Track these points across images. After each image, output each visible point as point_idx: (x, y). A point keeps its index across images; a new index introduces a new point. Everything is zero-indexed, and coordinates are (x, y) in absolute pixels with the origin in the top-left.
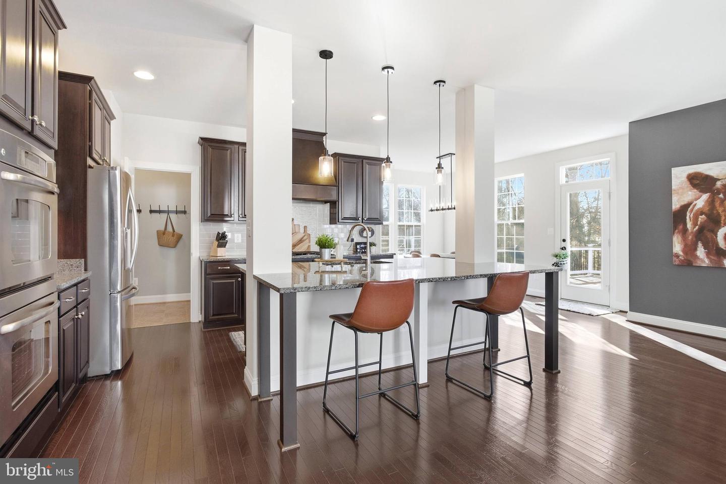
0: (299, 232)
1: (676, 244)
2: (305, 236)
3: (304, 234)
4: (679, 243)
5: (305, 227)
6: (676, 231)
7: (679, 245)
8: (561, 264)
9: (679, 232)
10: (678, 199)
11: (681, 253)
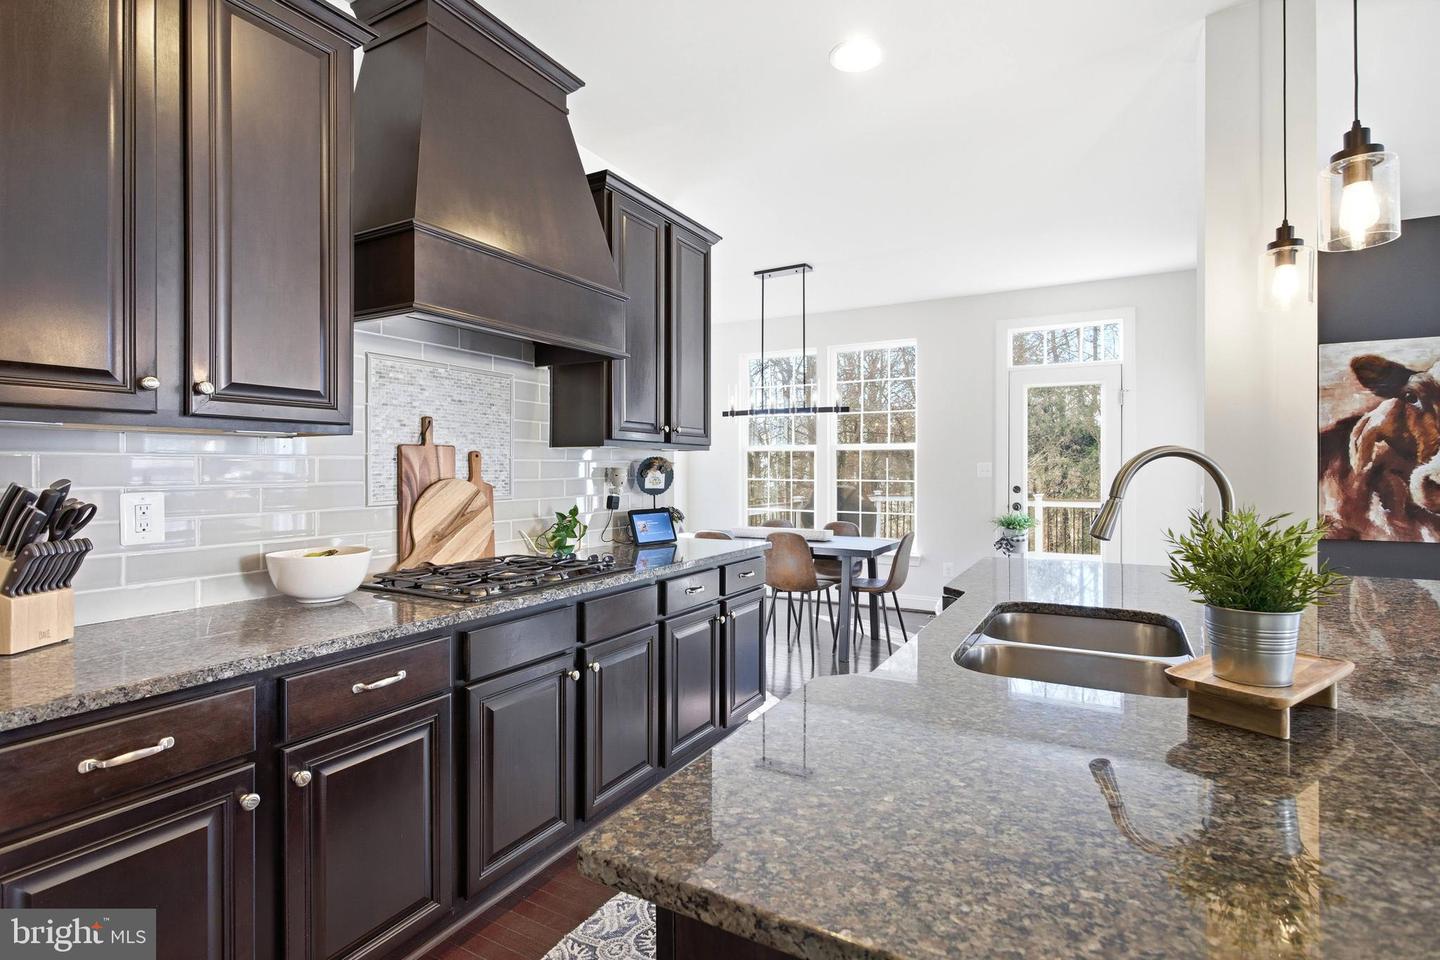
0: (454, 478)
1: (1327, 498)
2: (477, 494)
3: (471, 488)
4: (1332, 496)
5: (473, 457)
6: (1328, 472)
7: (1333, 499)
8: (1018, 541)
9: (1333, 474)
10: (1333, 409)
11: (1337, 516)
